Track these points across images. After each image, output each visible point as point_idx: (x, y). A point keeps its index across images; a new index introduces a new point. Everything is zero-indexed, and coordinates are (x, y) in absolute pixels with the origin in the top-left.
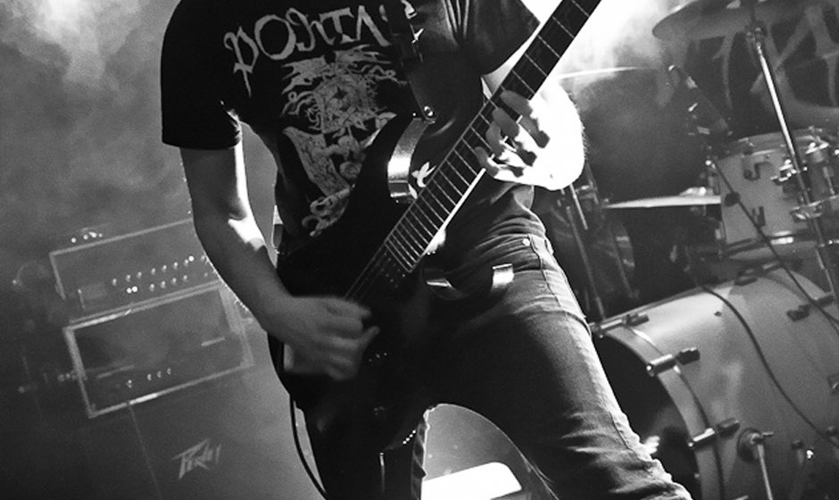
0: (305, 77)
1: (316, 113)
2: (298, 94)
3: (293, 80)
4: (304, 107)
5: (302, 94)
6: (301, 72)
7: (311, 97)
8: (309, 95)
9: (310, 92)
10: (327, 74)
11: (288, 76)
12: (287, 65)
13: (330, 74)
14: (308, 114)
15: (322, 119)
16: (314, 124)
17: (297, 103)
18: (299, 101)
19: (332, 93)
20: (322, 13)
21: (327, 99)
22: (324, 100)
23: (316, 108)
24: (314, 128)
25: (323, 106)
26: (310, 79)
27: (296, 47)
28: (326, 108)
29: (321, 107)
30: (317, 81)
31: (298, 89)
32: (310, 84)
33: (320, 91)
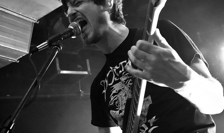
0: (116, 90)
1: (118, 103)
2: (114, 97)
4: (115, 101)
5: (115, 97)
6: (115, 88)
7: (117, 97)
8: (116, 96)
9: (117, 95)
10: (122, 87)
11: (111, 91)
12: (112, 87)
14: (116, 104)
15: (120, 105)
16: (117, 107)
17: (113, 100)
19: (124, 95)
21: (122, 97)
22: (121, 97)
23: (119, 101)
24: (118, 109)
25: (121, 100)
26: (118, 90)
27: (115, 80)
28: (122, 101)
29: (120, 100)
30: (120, 91)
31: (114, 95)
32: (117, 92)
33: (120, 94)
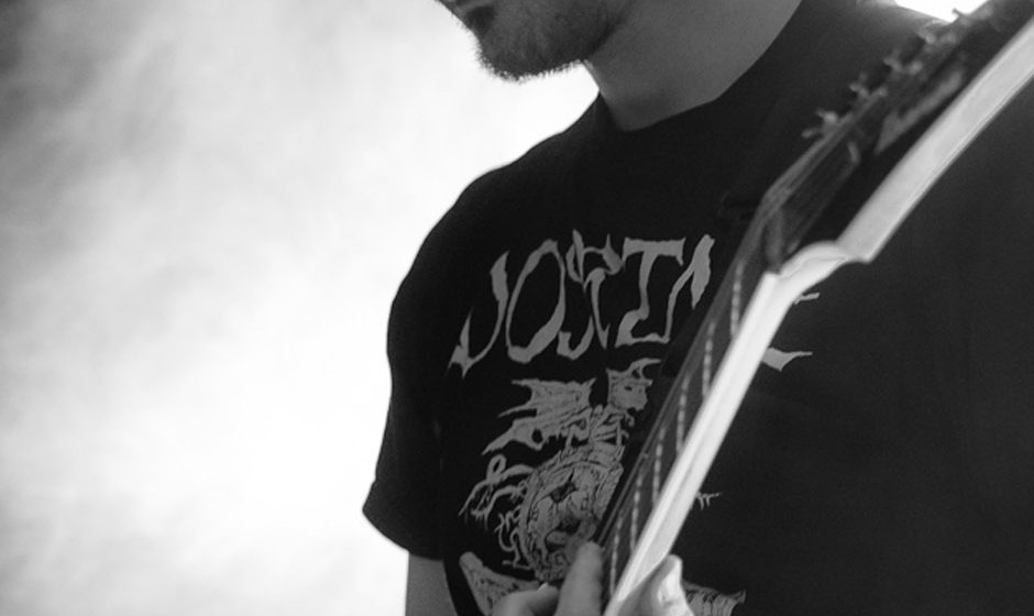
0: (539, 427)
1: (513, 526)
2: (507, 466)
3: (517, 423)
4: (503, 505)
5: (515, 470)
6: (539, 408)
7: (525, 483)
8: (525, 476)
9: (529, 470)
10: (575, 430)
11: (510, 412)
12: (524, 383)
13: (581, 436)
14: (501, 526)
16: (510, 556)
17: (496, 488)
18: (502, 485)
20: (633, 237)
21: (539, 497)
23: (518, 514)
24: (514, 564)
25: (527, 511)
27: (556, 342)
28: (528, 519)
29: (524, 512)
32: (539, 447)
33: (544, 473)
